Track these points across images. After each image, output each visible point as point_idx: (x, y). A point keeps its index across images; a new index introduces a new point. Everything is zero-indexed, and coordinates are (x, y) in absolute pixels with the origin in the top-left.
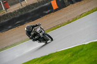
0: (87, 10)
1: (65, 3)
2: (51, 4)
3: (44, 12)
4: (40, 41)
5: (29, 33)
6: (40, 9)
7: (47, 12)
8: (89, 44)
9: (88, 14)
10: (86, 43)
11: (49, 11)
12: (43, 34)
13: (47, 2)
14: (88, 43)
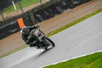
0: (55, 29)
1: (32, 22)
2: (17, 22)
3: (10, 31)
4: (39, 47)
5: (25, 37)
6: (5, 28)
7: (13, 31)
8: (58, 64)
9: (56, 33)
10: (54, 64)
11: (15, 30)
12: (43, 38)
13: (13, 21)
14: (56, 63)
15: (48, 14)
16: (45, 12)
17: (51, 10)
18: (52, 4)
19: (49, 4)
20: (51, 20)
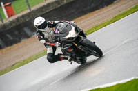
15: (12, 38)
16: (8, 36)
17: (16, 33)
18: (18, 23)
19: (14, 25)
20: (15, 46)
